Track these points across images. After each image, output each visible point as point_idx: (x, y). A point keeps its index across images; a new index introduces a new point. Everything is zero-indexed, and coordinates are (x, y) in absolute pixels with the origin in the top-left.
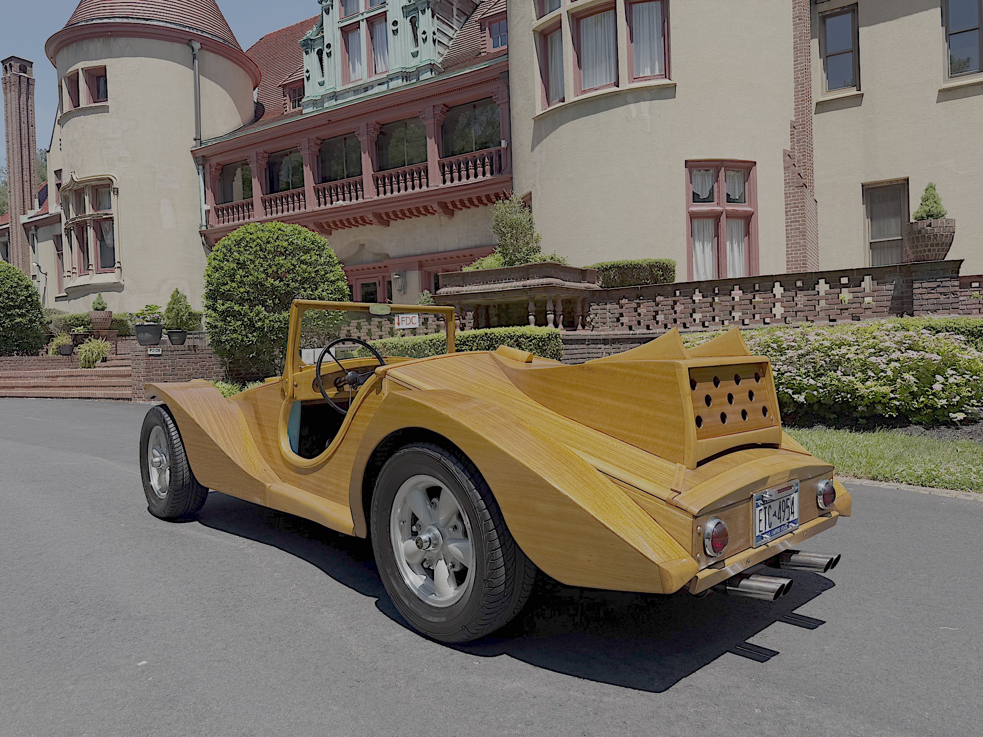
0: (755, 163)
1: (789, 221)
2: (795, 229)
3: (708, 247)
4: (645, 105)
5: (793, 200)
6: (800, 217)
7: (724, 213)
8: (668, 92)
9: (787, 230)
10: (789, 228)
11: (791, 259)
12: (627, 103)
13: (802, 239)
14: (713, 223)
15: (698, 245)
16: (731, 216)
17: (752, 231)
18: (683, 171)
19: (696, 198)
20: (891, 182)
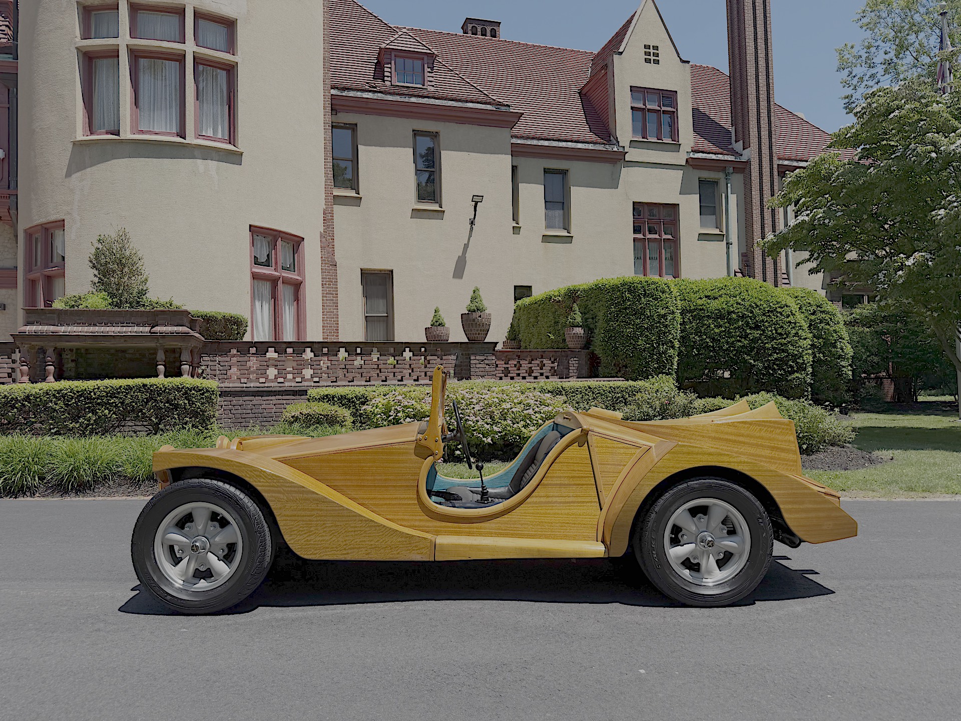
0: (304, 239)
1: (325, 292)
2: (330, 300)
3: (266, 307)
4: (212, 164)
5: (328, 275)
6: (333, 291)
7: (281, 279)
8: (235, 158)
9: (323, 300)
10: (325, 298)
11: (326, 325)
12: (194, 157)
13: (335, 309)
14: (270, 286)
15: (258, 304)
16: (286, 282)
17: (301, 298)
18: (247, 234)
19: (256, 262)
20: (380, 271)
